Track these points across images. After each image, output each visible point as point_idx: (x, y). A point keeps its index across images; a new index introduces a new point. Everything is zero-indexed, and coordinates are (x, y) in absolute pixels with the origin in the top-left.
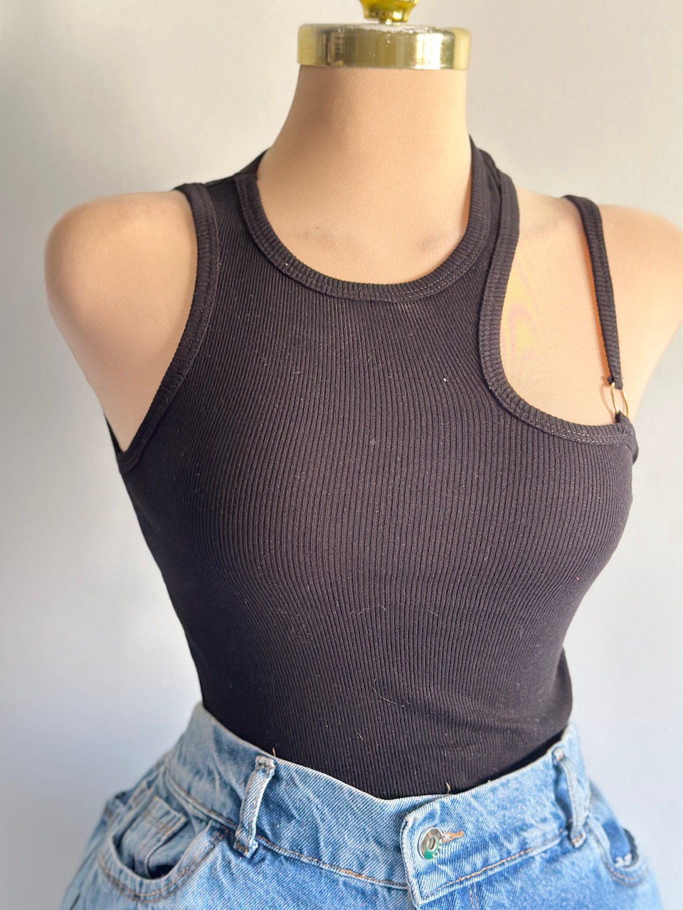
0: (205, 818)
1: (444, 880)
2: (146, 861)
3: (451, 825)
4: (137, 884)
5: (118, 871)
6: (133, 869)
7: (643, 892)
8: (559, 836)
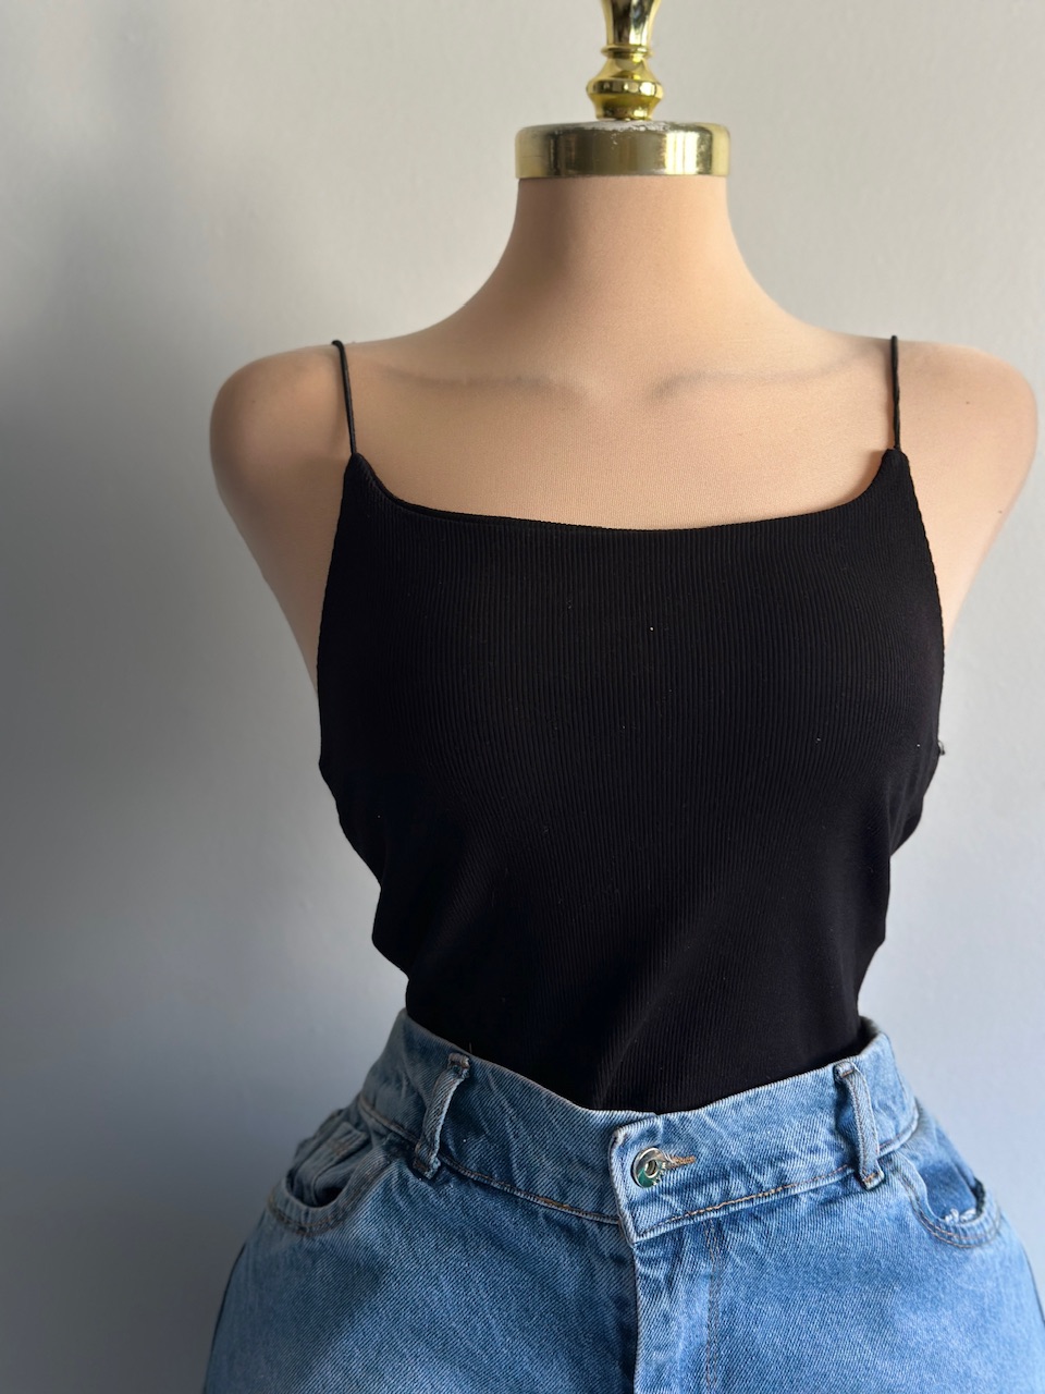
0: (384, 1131)
1: (667, 1213)
2: (312, 1184)
3: (680, 1148)
4: (303, 1213)
5: (284, 1202)
6: (301, 1197)
7: (981, 1256)
8: (838, 1173)
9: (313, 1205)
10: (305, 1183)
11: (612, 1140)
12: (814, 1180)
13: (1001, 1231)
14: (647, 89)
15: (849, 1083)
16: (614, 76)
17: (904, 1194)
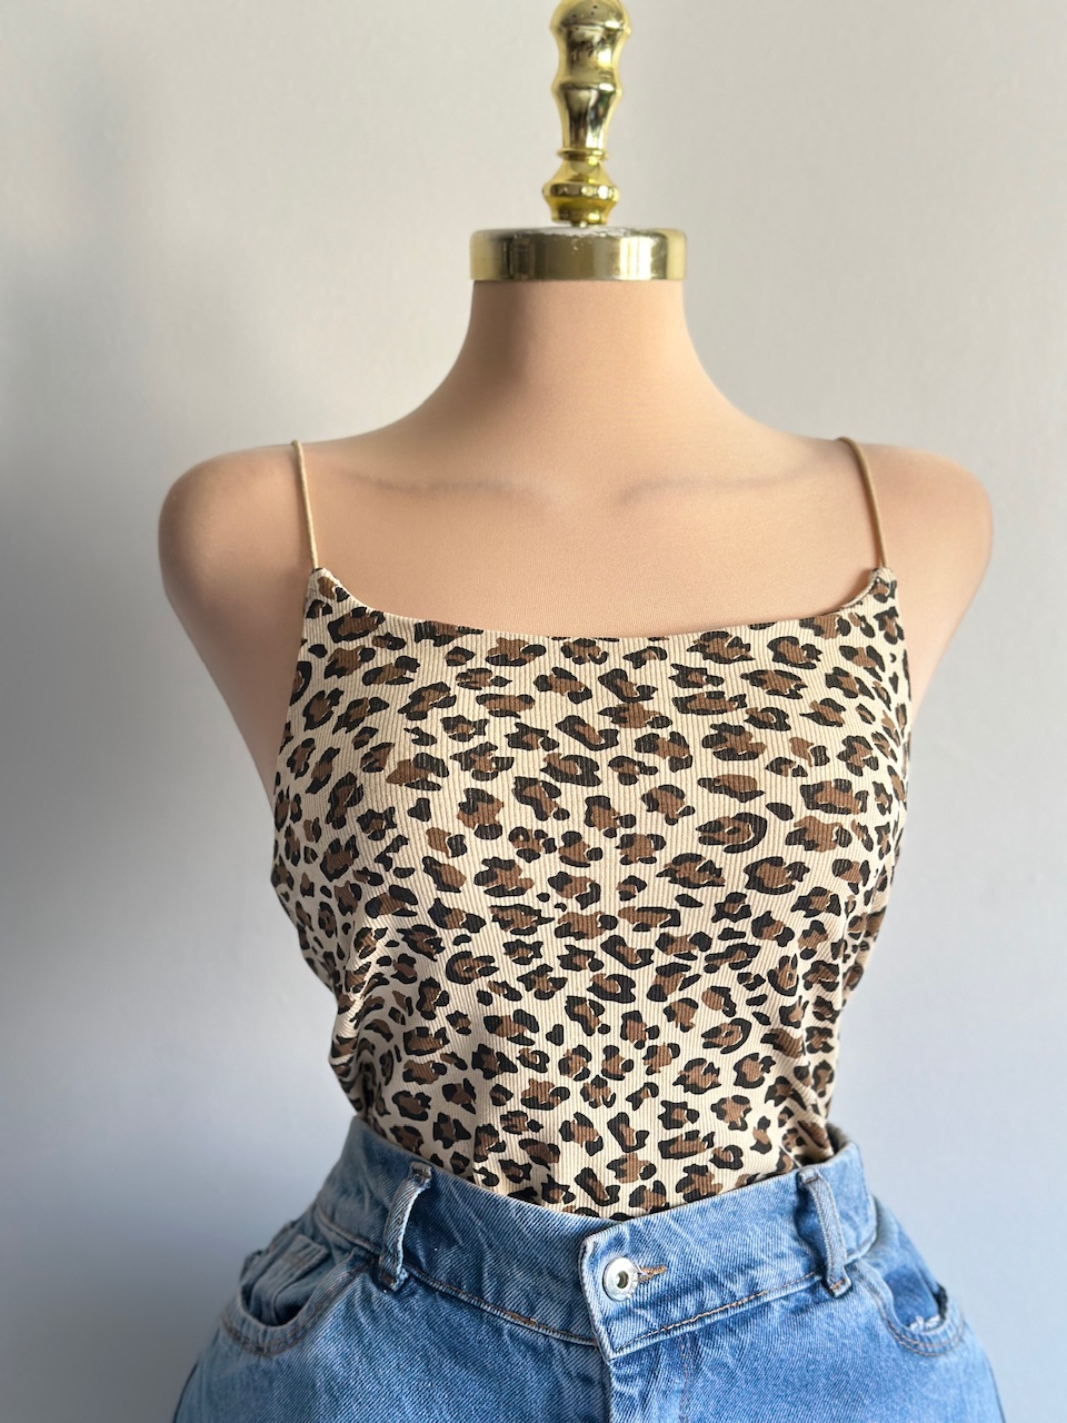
0: (348, 1246)
1: (643, 1329)
2: (272, 1302)
3: (648, 1258)
4: (261, 1332)
5: (240, 1322)
6: (259, 1316)
7: (946, 1364)
8: (806, 1280)
9: (273, 1325)
10: (263, 1300)
11: (582, 1251)
12: (784, 1287)
13: (964, 1338)
14: (603, 193)
15: (811, 1190)
16: (572, 180)
17: (871, 1302)
